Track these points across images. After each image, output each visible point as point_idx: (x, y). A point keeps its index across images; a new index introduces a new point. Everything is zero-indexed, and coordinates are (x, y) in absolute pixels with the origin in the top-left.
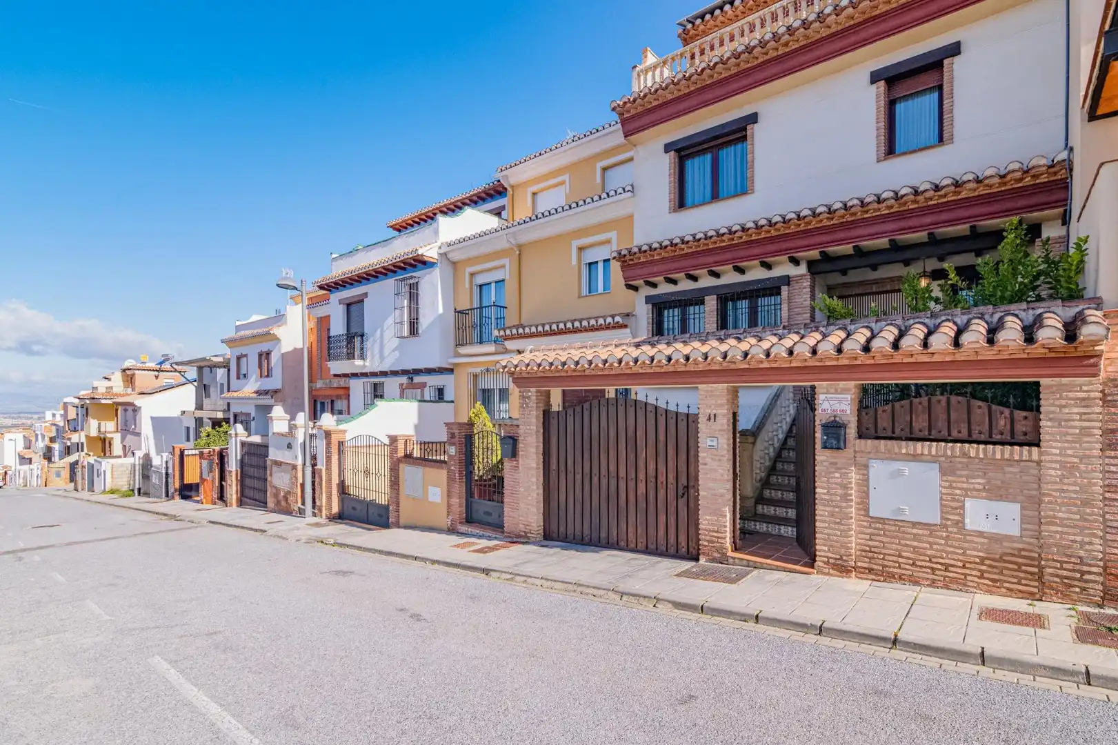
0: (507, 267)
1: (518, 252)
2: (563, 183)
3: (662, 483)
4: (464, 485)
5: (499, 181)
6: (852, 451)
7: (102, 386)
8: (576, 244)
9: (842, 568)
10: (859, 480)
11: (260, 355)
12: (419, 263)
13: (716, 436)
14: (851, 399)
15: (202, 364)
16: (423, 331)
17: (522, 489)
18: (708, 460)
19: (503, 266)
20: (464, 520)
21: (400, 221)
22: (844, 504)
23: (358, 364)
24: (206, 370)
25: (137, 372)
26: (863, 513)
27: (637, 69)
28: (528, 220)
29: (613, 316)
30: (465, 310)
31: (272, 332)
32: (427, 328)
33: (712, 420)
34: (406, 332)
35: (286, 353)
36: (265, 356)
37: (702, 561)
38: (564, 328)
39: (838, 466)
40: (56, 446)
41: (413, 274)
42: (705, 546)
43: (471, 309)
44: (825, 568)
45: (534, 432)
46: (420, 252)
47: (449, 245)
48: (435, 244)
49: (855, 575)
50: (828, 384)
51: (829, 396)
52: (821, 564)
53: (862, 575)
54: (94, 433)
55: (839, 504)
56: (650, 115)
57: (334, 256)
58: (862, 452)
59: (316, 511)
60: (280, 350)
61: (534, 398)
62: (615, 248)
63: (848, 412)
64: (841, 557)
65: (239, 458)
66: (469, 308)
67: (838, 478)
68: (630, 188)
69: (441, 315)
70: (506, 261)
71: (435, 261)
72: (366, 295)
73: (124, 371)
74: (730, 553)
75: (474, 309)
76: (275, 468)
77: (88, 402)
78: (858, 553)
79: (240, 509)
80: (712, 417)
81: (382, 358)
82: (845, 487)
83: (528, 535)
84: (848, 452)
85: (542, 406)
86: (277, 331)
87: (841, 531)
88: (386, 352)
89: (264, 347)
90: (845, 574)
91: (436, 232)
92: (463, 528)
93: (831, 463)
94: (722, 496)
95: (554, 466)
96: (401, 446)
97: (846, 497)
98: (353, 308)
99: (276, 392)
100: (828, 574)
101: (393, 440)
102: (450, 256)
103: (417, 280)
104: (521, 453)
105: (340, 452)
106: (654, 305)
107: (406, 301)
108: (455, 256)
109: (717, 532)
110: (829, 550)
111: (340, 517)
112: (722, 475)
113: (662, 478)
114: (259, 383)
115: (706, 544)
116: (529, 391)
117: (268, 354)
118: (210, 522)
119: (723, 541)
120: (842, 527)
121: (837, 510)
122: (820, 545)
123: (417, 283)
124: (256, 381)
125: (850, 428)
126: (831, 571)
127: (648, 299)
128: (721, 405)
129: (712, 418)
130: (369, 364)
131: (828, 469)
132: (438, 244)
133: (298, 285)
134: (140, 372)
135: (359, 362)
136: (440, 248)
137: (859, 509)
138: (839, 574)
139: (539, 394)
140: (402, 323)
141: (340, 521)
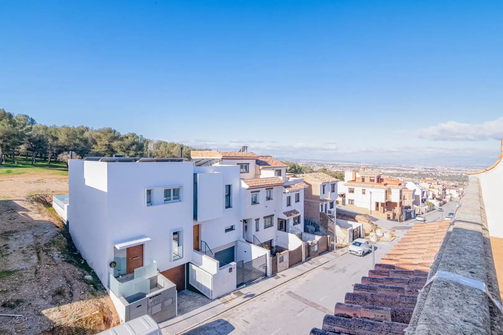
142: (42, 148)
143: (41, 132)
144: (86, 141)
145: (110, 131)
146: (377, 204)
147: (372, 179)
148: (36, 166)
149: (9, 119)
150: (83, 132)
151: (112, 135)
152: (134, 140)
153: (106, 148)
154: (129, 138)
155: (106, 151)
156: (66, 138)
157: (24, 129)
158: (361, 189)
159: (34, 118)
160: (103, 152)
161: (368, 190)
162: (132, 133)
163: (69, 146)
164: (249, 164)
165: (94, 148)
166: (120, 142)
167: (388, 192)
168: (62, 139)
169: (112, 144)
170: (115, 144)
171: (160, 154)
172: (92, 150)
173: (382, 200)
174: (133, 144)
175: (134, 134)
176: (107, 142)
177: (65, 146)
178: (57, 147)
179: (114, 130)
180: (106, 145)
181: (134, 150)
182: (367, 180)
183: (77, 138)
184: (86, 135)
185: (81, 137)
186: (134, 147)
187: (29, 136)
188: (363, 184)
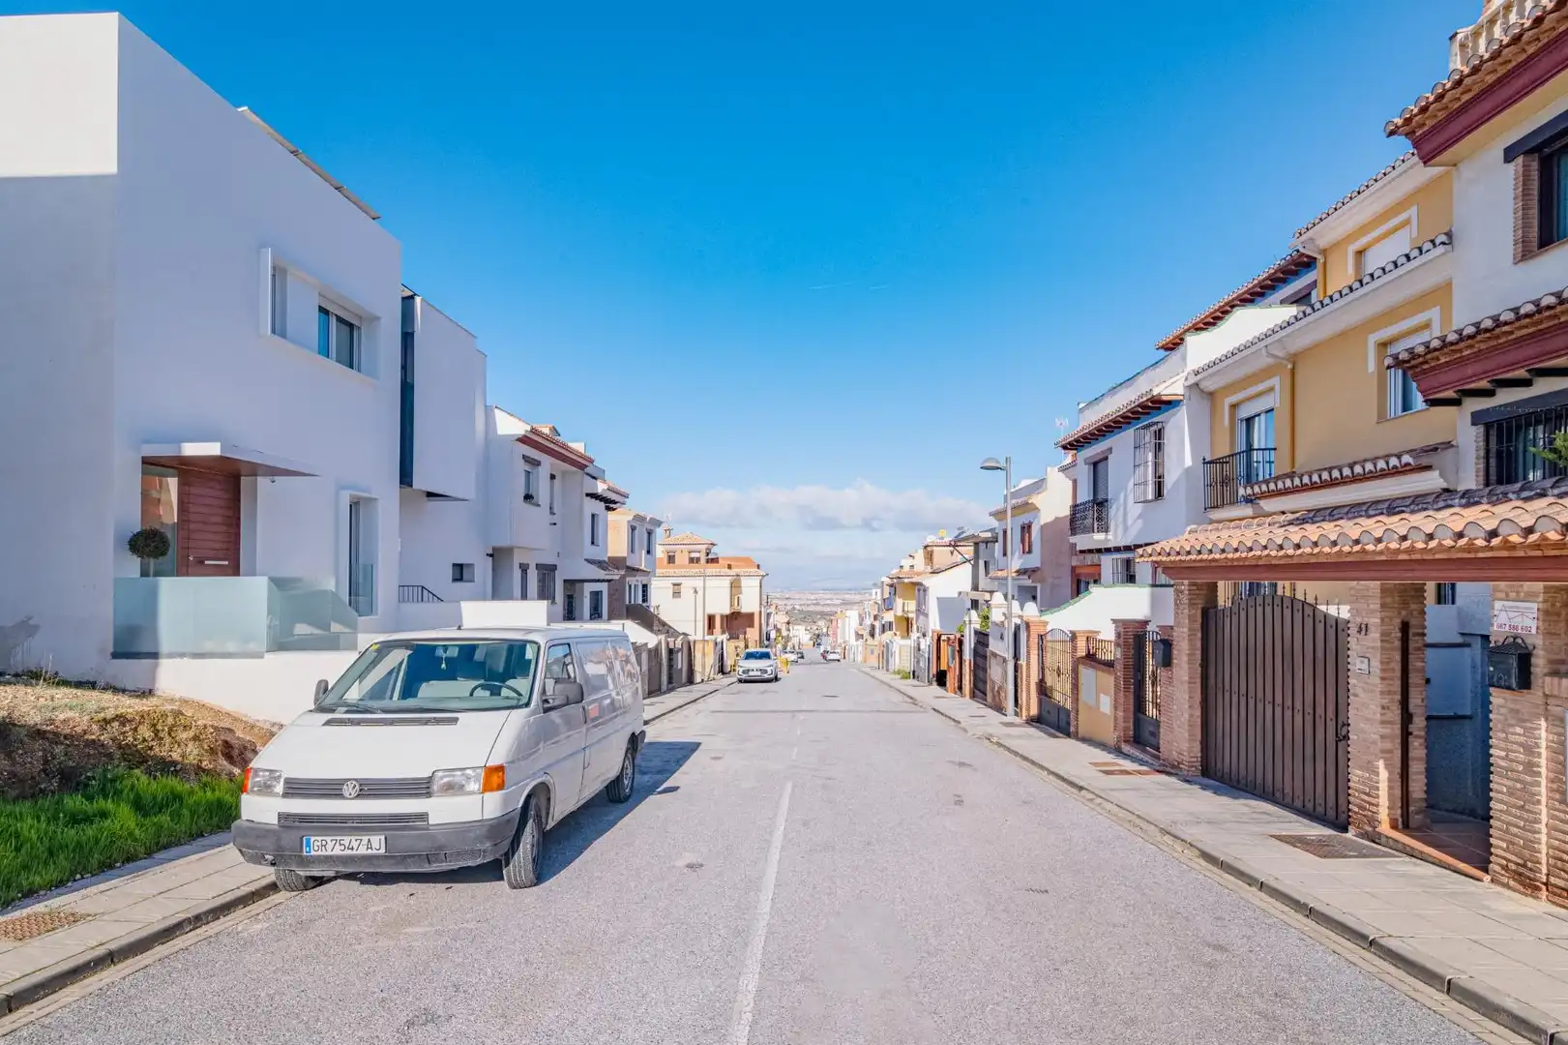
0: (1277, 388)
1: (1290, 366)
2: (1407, 222)
3: (1321, 717)
4: (1132, 697)
5: (1298, 251)
6: (1541, 694)
7: (906, 563)
8: (1373, 339)
9: (1525, 881)
10: (1553, 741)
11: (1023, 528)
12: (1159, 404)
13: (1368, 655)
14: (1538, 609)
15: (977, 540)
16: (1168, 492)
17: (1175, 707)
18: (1359, 691)
19: (1271, 389)
20: (1132, 739)
21: (1171, 338)
22: (1528, 779)
23: (1098, 539)
24: (982, 546)
25: (935, 548)
26: (1558, 796)
27: (1459, 36)
28: (1293, 320)
29: (1399, 456)
30: (1222, 458)
31: (1030, 502)
32: (1173, 486)
33: (1363, 632)
34: (1150, 496)
35: (1045, 524)
36: (1026, 529)
37: (1350, 835)
38: (1339, 477)
39: (1520, 716)
40: (877, 624)
41: (1155, 420)
42: (1356, 813)
43: (1232, 455)
44: (1503, 875)
45: (1185, 635)
46: (1155, 392)
47: (1197, 373)
48: (1182, 375)
49: (1547, 897)
50: (1507, 586)
51: (1507, 603)
52: (1497, 868)
53: (1556, 899)
54: (900, 613)
55: (1523, 777)
56: (1462, 117)
57: (1082, 405)
58: (1555, 696)
59: (1018, 710)
60: (1039, 522)
61: (1187, 592)
62: (1437, 333)
63: (1534, 631)
64: (1525, 862)
65: (973, 646)
66: (1228, 453)
67: (1519, 735)
68: (1443, 238)
69: (1189, 468)
70: (1275, 381)
71: (1181, 398)
72: (1110, 450)
73: (926, 547)
74: (1384, 828)
75: (1236, 454)
76: (992, 658)
77: (895, 581)
78: (1551, 861)
79: (970, 701)
80: (1363, 626)
81: (1126, 529)
82: (1530, 750)
83: (1181, 766)
84: (1535, 696)
85: (1200, 603)
86: (1036, 500)
87: (1526, 820)
88: (1130, 522)
89: (1024, 519)
90: (1529, 891)
91: (1184, 358)
92: (1126, 748)
93: (1512, 710)
94: (1374, 743)
95: (1212, 682)
96: (1081, 644)
97: (1531, 768)
98: (1101, 466)
99: (1034, 570)
100: (1507, 886)
101: (1074, 636)
102: (1203, 385)
103: (1160, 426)
104: (1175, 661)
105: (1041, 649)
106: (1488, 427)
107: (1150, 454)
108: (1210, 385)
109: (1368, 794)
110: (1508, 847)
111: (1037, 721)
112: (1374, 714)
113: (1320, 711)
114: (1021, 561)
115: (1356, 810)
116: (1183, 584)
117: (1030, 527)
118: (934, 709)
119: (1374, 809)
120: (1525, 815)
121: (1519, 786)
122: (1497, 838)
123: (1160, 430)
124: (1020, 558)
125: (1537, 656)
126: (1512, 883)
127: (1476, 418)
128: (1373, 611)
129: (1364, 629)
130: (1113, 538)
131: (1506, 720)
132: (1185, 374)
133: (1002, 464)
134: (938, 548)
135: (1099, 537)
136: (1186, 379)
137: (1552, 790)
138: (1521, 888)
139: (1195, 588)
140: (1145, 483)
141: (1038, 724)
146: (711, 619)
147: (693, 555)
158: (668, 583)
161: (687, 585)
167: (735, 586)
173: (721, 607)
182: (682, 558)
188: (671, 571)
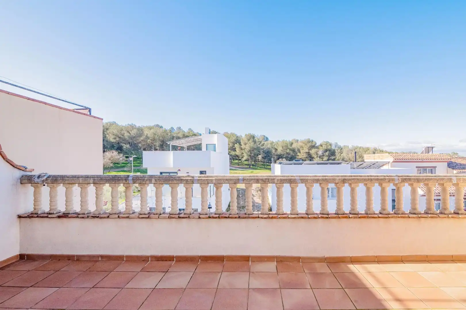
142: (269, 156)
143: (269, 146)
144: (293, 151)
145: (309, 141)
148: (266, 169)
149: (253, 139)
150: (292, 144)
151: (310, 144)
152: (327, 147)
153: (306, 155)
154: (323, 146)
155: (307, 157)
156: (282, 149)
157: (261, 144)
159: (268, 137)
160: (305, 158)
162: (325, 141)
163: (284, 155)
164: (435, 167)
165: (298, 156)
166: (316, 150)
168: (280, 150)
169: (310, 151)
170: (313, 151)
171: (352, 159)
172: (297, 157)
174: (326, 151)
175: (327, 142)
176: (307, 150)
177: (281, 154)
178: (277, 155)
179: (312, 140)
180: (306, 153)
181: (327, 156)
183: (288, 148)
184: (294, 146)
185: (291, 148)
186: (327, 153)
187: (263, 149)
